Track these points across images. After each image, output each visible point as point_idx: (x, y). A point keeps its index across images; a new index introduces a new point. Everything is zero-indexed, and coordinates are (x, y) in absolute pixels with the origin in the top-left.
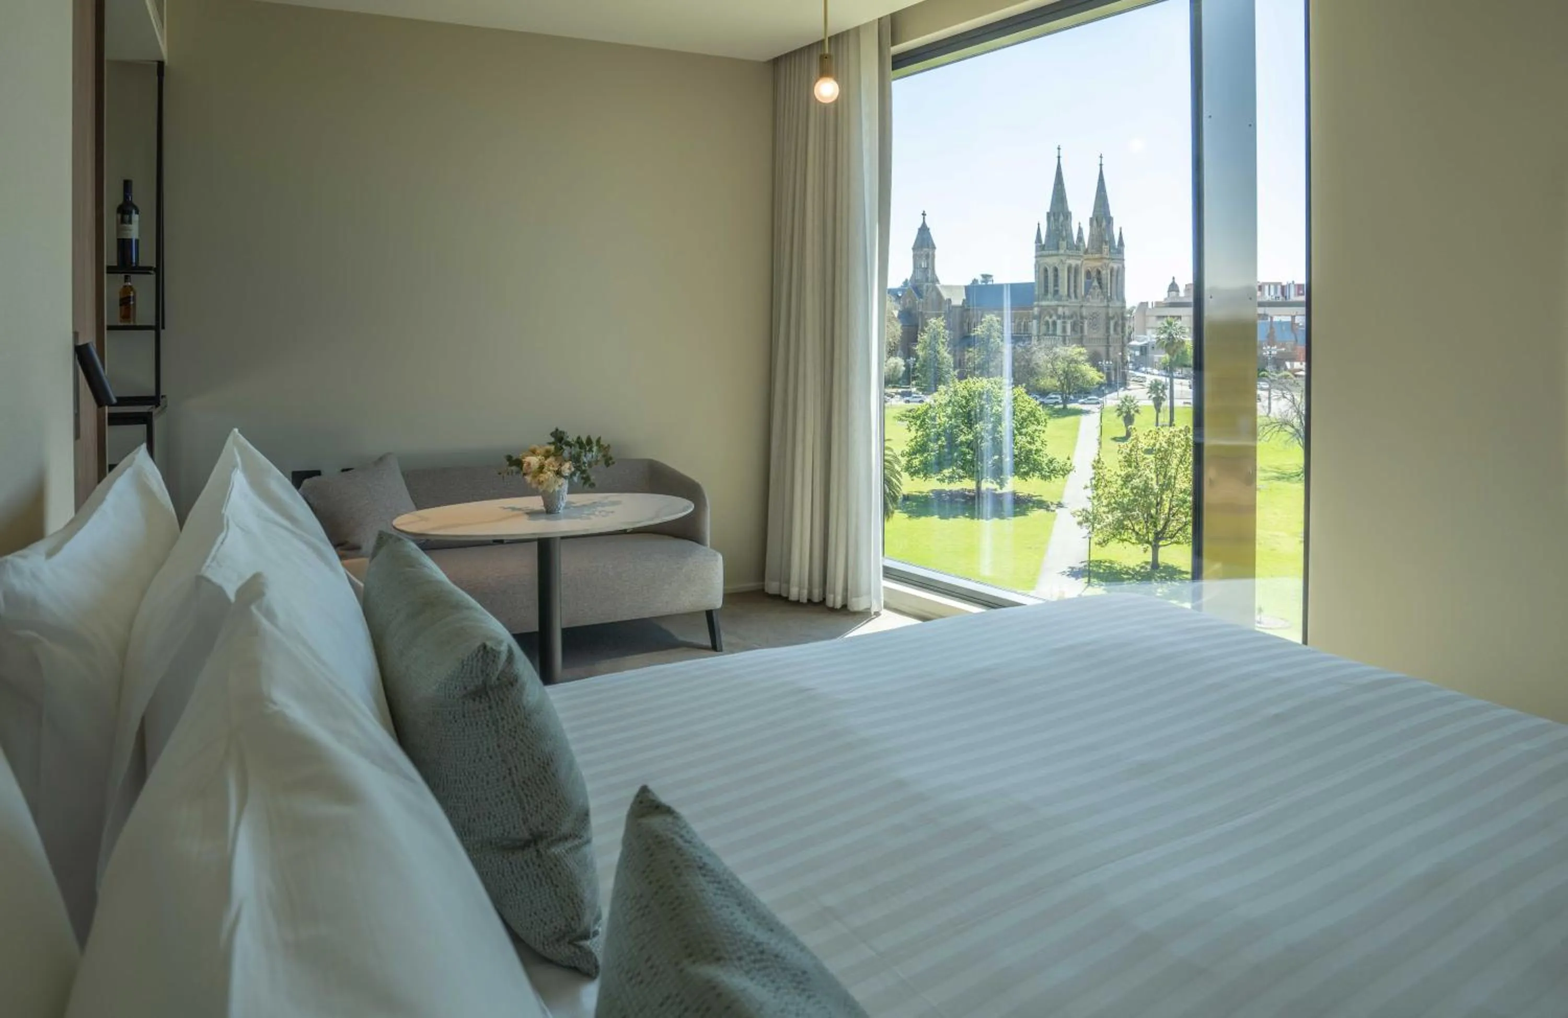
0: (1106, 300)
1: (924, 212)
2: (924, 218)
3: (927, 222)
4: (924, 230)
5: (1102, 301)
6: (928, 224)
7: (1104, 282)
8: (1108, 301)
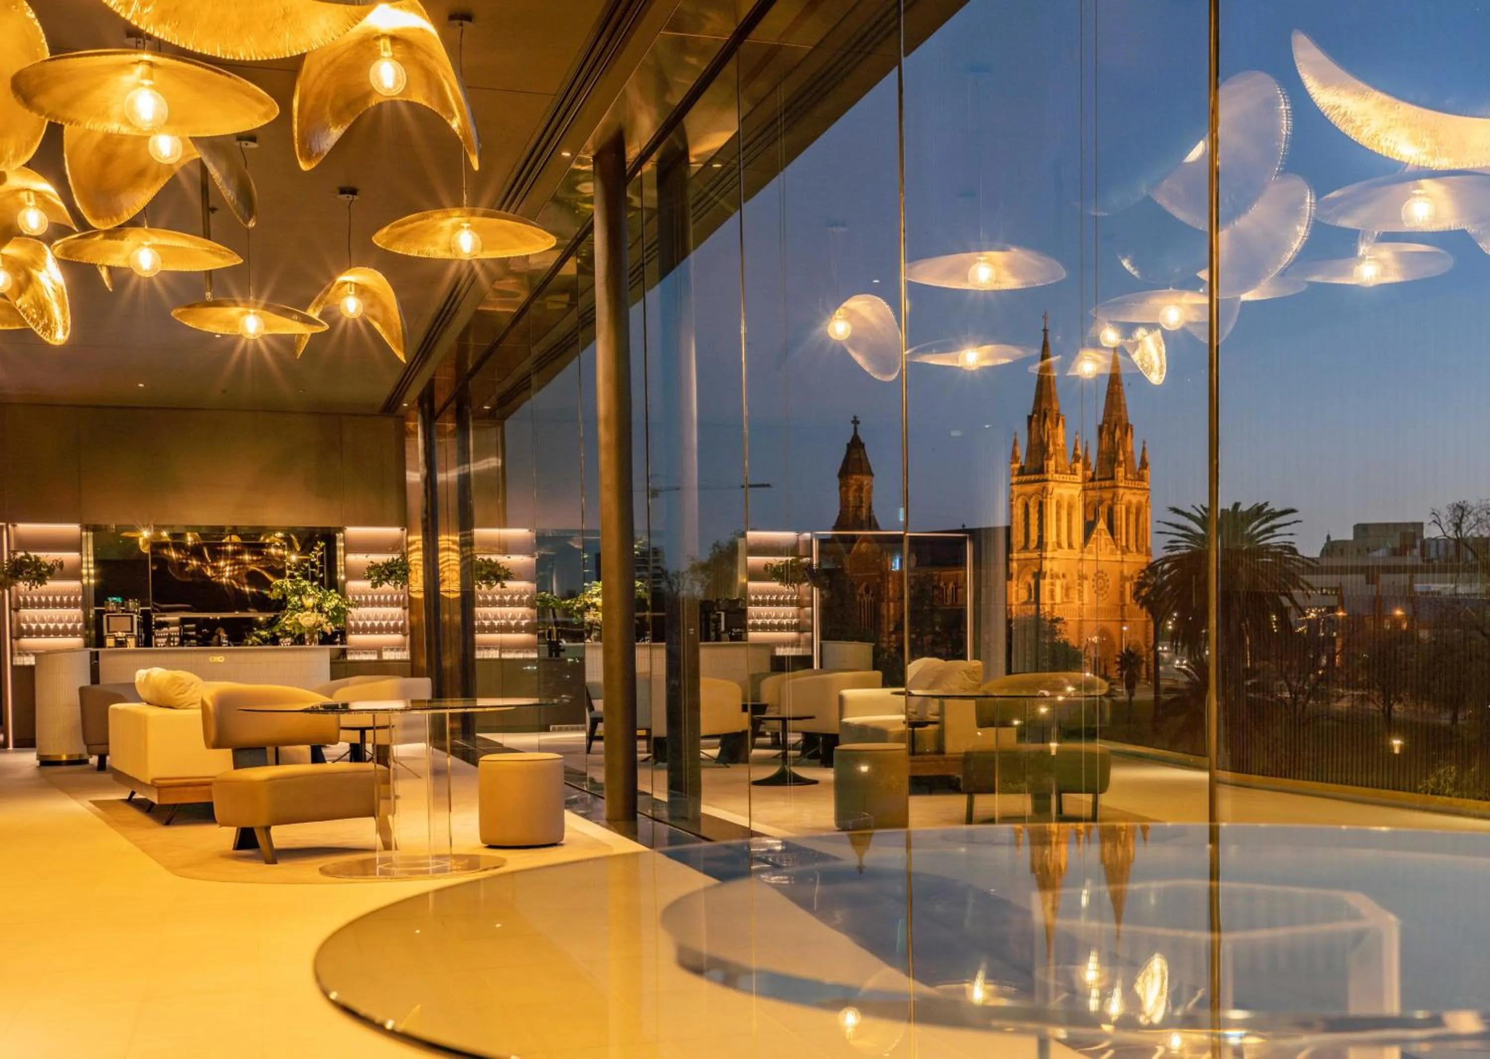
0: (1119, 552)
1: (855, 417)
2: (855, 429)
3: (860, 434)
4: (855, 445)
5: (1112, 553)
6: (863, 438)
7: (1117, 523)
8: (1123, 553)
